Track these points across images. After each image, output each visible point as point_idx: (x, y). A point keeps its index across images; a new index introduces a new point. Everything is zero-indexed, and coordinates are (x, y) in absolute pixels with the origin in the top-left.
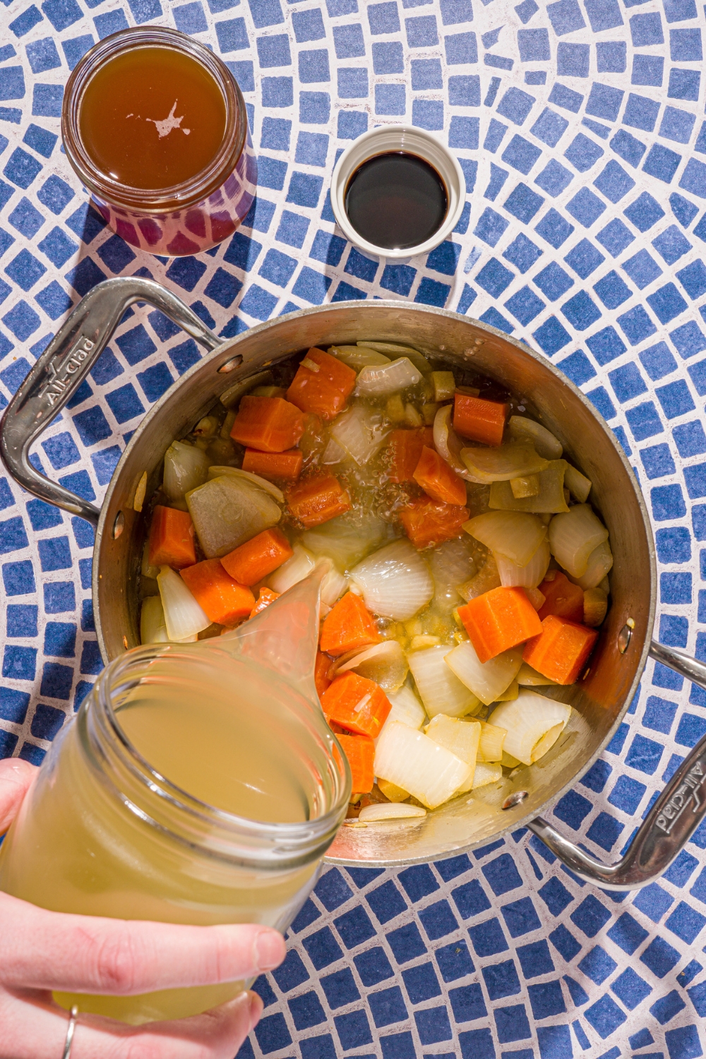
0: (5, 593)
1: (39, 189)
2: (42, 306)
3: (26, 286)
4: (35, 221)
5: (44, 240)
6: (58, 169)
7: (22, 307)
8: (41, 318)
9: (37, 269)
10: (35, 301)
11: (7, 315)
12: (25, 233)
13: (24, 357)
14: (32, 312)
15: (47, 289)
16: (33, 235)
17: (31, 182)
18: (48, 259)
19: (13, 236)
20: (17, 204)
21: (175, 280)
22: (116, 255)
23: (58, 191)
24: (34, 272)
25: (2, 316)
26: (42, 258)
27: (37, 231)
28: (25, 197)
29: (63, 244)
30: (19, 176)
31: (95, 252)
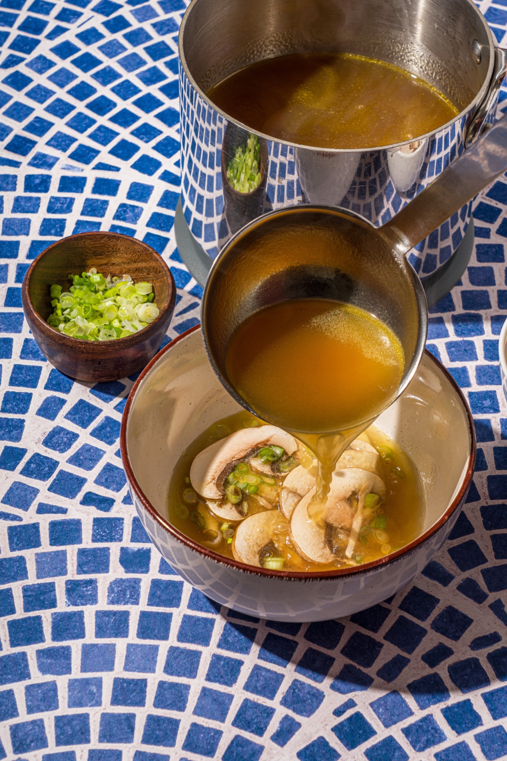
1: (57, 452)
4: (89, 450)
5: (105, 441)
6: (37, 441)
12: (101, 456)
16: (101, 450)
17: (52, 459)
19: (104, 464)
20: (74, 466)
23: (57, 439)
27: (96, 448)
28: (67, 462)
29: (106, 427)
30: (47, 468)
31: (109, 404)
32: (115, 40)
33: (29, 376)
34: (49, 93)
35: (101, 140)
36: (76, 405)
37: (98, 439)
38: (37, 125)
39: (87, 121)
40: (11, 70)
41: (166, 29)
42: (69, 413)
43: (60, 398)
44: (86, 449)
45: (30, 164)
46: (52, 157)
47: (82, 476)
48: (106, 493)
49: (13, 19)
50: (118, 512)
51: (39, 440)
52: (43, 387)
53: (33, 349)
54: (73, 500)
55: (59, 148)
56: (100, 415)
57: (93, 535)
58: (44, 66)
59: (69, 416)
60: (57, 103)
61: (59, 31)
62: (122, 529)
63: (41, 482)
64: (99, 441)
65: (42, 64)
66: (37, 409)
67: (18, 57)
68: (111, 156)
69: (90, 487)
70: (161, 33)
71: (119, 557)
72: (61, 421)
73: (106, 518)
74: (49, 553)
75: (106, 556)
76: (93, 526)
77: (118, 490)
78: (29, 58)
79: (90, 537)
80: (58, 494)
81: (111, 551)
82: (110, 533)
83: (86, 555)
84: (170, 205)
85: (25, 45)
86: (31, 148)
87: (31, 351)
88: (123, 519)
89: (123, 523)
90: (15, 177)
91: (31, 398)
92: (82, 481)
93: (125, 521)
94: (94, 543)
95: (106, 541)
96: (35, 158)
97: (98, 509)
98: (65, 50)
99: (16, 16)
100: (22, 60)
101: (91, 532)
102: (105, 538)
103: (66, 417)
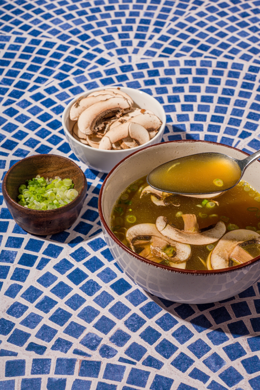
0: (234, 300)
1: (15, 318)
2: (79, 307)
3: (70, 315)
4: (33, 316)
5: (43, 311)
6: (3, 311)
7: (81, 315)
8: (86, 306)
9: (59, 312)
10: (77, 310)
11: (87, 322)
12: (40, 320)
13: (108, 310)
14: (83, 310)
15: (69, 306)
16: (41, 316)
17: (11, 322)
18: (53, 308)
19: (42, 325)
20: (24, 327)
21: (58, 255)
22: (48, 280)
23: (15, 309)
24: (61, 313)
25: (88, 323)
27: (38, 315)
28: (20, 323)
29: (45, 302)
30: (8, 328)
31: (47, 289)
32: (64, 92)
33: (2, 271)
34: (27, 118)
35: (53, 142)
36: (28, 289)
37: (40, 310)
38: (20, 134)
39: (47, 132)
40: (8, 107)
41: (91, 87)
42: (24, 294)
43: (19, 285)
44: (32, 315)
45: (14, 154)
46: (26, 151)
47: (28, 332)
48: (42, 343)
49: (11, 82)
50: (48, 355)
51: (4, 310)
52: (10, 278)
53: (6, 256)
54: (22, 348)
55: (30, 146)
56: (42, 295)
57: (32, 370)
58: (26, 105)
59: (24, 296)
60: (31, 123)
61: (35, 87)
62: (50, 366)
63: (4, 336)
64: (40, 311)
65: (25, 104)
66: (5, 291)
67: (12, 100)
68: (58, 151)
69: (33, 339)
70: (89, 88)
71: (47, 384)
72: (19, 299)
73: (40, 359)
74: (4, 382)
75: (39, 383)
76: (33, 364)
77: (49, 341)
78: (18, 101)
79: (30, 371)
80: (13, 344)
81: (42, 380)
82: (42, 368)
83: (27, 383)
84: (89, 176)
85: (17, 95)
86: (15, 146)
87: (5, 257)
88: (51, 359)
89: (50, 362)
90: (5, 161)
91: (2, 285)
92: (28, 335)
93: (52, 361)
94: (32, 375)
95: (40, 373)
96: (17, 152)
97: (36, 353)
98: (37, 97)
99: (13, 80)
100: (14, 102)
101: (31, 368)
102: (39, 372)
103: (22, 296)
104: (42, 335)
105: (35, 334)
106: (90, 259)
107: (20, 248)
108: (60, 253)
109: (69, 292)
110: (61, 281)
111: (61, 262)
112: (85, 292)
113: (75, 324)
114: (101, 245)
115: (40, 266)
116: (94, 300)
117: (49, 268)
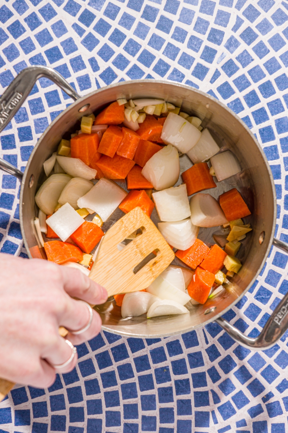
2: (22, 47)
3: (16, 37)
7: (12, 46)
8: (20, 53)
9: (22, 30)
10: (19, 44)
11: (5, 49)
13: (10, 69)
14: (17, 49)
15: (25, 40)
18: (27, 26)
21: (84, 46)
22: (59, 29)
25: (3, 49)
26: (25, 25)
104: (4, 11)
105: (6, 5)
106: (69, 71)
107: (104, 14)
108: (86, 47)
109: (40, 43)
110: (54, 40)
111: (75, 45)
112: (35, 56)
113: (6, 39)
114: (82, 85)
115: (77, 27)
116: (24, 61)
117: (71, 33)
